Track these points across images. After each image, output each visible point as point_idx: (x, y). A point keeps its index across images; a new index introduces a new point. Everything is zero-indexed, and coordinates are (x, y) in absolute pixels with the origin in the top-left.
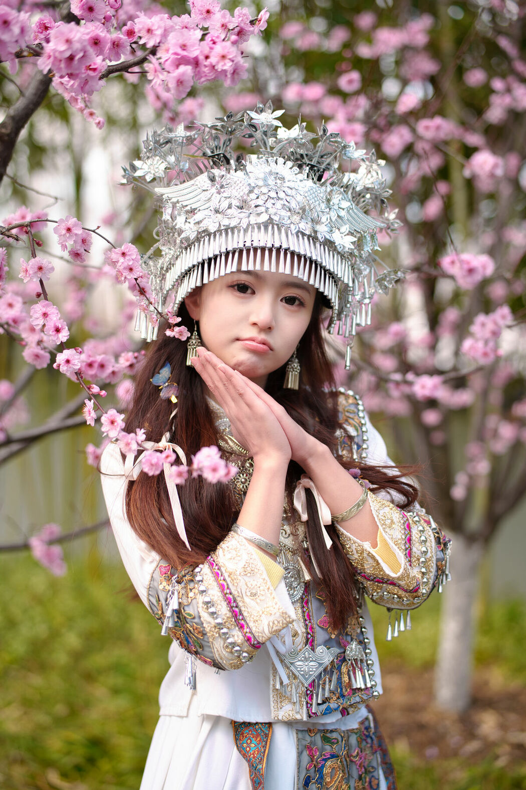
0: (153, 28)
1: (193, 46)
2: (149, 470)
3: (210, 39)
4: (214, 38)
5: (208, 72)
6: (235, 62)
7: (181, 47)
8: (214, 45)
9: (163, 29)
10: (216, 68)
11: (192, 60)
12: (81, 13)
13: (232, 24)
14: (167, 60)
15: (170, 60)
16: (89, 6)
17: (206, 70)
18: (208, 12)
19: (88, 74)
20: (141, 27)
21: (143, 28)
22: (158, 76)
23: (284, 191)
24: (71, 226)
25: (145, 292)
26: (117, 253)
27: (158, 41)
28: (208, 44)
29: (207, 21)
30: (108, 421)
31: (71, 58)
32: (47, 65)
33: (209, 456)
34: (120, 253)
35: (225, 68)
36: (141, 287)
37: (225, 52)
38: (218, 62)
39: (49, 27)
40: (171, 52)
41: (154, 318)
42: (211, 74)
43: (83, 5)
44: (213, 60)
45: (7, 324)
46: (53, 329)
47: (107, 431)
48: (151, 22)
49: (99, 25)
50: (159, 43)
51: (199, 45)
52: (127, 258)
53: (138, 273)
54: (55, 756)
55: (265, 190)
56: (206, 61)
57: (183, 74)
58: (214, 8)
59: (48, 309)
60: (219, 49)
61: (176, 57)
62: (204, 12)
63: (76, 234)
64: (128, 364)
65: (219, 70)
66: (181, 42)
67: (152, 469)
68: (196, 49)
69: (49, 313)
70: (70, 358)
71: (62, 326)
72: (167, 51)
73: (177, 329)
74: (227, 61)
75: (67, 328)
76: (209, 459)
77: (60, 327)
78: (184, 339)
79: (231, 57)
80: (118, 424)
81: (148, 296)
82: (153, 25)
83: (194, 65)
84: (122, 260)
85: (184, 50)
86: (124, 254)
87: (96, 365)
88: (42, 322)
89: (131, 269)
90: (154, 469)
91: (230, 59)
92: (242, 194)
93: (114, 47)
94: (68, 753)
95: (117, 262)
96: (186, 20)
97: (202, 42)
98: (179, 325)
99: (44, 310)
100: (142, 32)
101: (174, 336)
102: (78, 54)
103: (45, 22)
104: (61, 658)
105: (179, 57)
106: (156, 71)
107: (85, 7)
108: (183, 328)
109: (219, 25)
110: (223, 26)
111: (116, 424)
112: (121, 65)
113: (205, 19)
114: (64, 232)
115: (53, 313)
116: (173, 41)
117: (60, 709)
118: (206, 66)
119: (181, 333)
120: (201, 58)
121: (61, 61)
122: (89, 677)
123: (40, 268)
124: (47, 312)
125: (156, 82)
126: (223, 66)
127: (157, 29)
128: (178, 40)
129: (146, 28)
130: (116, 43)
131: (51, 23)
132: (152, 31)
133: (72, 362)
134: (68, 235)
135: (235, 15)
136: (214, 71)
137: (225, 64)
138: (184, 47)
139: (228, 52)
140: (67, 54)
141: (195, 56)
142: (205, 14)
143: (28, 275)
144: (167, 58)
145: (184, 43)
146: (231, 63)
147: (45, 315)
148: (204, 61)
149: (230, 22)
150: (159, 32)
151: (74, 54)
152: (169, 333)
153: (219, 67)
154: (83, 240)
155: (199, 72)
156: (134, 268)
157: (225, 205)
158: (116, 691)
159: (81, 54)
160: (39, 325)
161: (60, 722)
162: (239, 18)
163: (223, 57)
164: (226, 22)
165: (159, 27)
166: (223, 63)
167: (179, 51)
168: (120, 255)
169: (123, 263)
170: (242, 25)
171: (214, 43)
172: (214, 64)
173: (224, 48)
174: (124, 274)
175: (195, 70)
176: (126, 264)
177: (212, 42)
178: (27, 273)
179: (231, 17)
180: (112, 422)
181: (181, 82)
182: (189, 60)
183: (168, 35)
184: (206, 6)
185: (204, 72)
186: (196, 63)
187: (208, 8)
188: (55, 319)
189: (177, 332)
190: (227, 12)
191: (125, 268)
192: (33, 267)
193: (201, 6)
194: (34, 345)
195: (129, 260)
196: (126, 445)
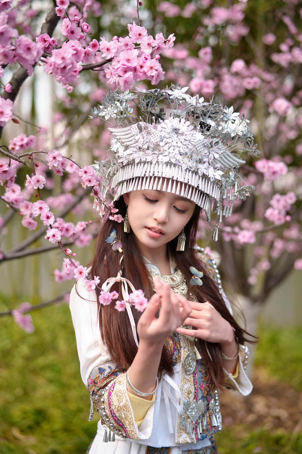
0: (110, 48)
1: (133, 60)
2: (103, 303)
3: (144, 57)
4: (146, 56)
5: (142, 75)
6: (158, 71)
7: (127, 61)
8: (146, 61)
9: (116, 49)
10: (147, 74)
11: (133, 68)
12: (67, 34)
13: (154, 44)
14: (118, 68)
15: (120, 68)
16: (71, 30)
17: (141, 74)
18: (140, 35)
19: (72, 74)
20: (103, 47)
21: (104, 48)
22: (113, 77)
23: (181, 142)
24: (56, 156)
25: (97, 193)
26: (82, 172)
27: (113, 56)
28: (143, 60)
29: (139, 40)
30: (78, 272)
31: (65, 68)
32: (50, 70)
33: (138, 296)
34: (84, 171)
35: (152, 74)
36: (95, 190)
37: (153, 65)
38: (148, 71)
39: (47, 41)
40: (121, 63)
41: (103, 209)
42: (143, 77)
43: (68, 30)
44: (145, 69)
45: (12, 203)
46: (45, 217)
47: (78, 278)
48: (110, 45)
49: (77, 42)
50: (114, 57)
51: (137, 59)
52: (88, 174)
53: (94, 183)
54: (17, 420)
55: (169, 140)
56: (141, 70)
57: (128, 78)
58: (143, 33)
59: (43, 205)
60: (149, 63)
61: (124, 67)
62: (137, 34)
63: (59, 161)
64: (82, 228)
65: (149, 75)
66: (127, 57)
67: (105, 302)
68: (135, 62)
69: (43, 207)
70: (55, 234)
71: (51, 216)
72: (119, 62)
73: (116, 216)
74: (154, 70)
75: (53, 216)
76: (138, 298)
77: (50, 216)
78: (120, 222)
79: (156, 68)
80: (84, 274)
81: (99, 196)
82: (110, 46)
83: (134, 71)
84: (84, 176)
85: (128, 62)
86: (86, 172)
87: (64, 230)
88: (39, 212)
89: (90, 181)
90: (106, 301)
91: (155, 69)
92: (156, 141)
93: (85, 56)
94: (24, 418)
95: (82, 176)
96: (127, 40)
97: (139, 58)
98: (117, 213)
99: (40, 206)
100: (103, 50)
101: (114, 220)
102: (69, 65)
103: (45, 37)
104: (18, 362)
105: (126, 67)
106: (111, 74)
107: (69, 31)
108: (119, 216)
109: (146, 44)
110: (149, 44)
111: (83, 274)
112: (89, 66)
113: (137, 39)
114: (52, 159)
115: (45, 208)
116: (122, 56)
117: (18, 391)
118: (141, 72)
119: (118, 218)
120: (138, 67)
121: (58, 69)
122: (35, 372)
123: (38, 181)
124: (42, 206)
125: (111, 81)
126: (151, 73)
127: (113, 49)
128: (125, 57)
129: (106, 48)
130: (87, 53)
131: (48, 38)
132: (110, 49)
133: (56, 236)
134: (54, 161)
135: (156, 39)
136: (145, 75)
137: (152, 72)
138: (128, 61)
139: (154, 66)
140: (62, 66)
141: (135, 66)
142: (138, 36)
143: (31, 185)
144: (118, 67)
145: (129, 58)
146: (156, 72)
147: (41, 208)
148: (140, 69)
149: (153, 43)
150: (114, 51)
151: (66, 66)
152: (111, 218)
153: (149, 74)
154: (62, 163)
155: (136, 75)
156: (92, 180)
157: (146, 147)
158: (51, 381)
159: (70, 66)
160: (37, 214)
161: (18, 399)
162: (158, 40)
163: (152, 68)
164: (150, 42)
165: (114, 48)
166: (151, 72)
167: (126, 63)
168: (83, 173)
169: (85, 177)
170: (160, 45)
171: (146, 59)
172: (146, 72)
173: (152, 63)
174: (86, 184)
175: (135, 73)
176: (87, 178)
177: (145, 59)
178: (31, 184)
179: (154, 40)
180: (81, 273)
181: (127, 82)
182: (131, 68)
183: (119, 53)
184: (138, 31)
185: (140, 75)
186: (135, 70)
187: (140, 32)
188: (46, 211)
189: (116, 218)
190: (151, 37)
191: (86, 181)
192: (34, 180)
193: (136, 31)
194: (28, 216)
195: (89, 176)
196: (89, 287)
